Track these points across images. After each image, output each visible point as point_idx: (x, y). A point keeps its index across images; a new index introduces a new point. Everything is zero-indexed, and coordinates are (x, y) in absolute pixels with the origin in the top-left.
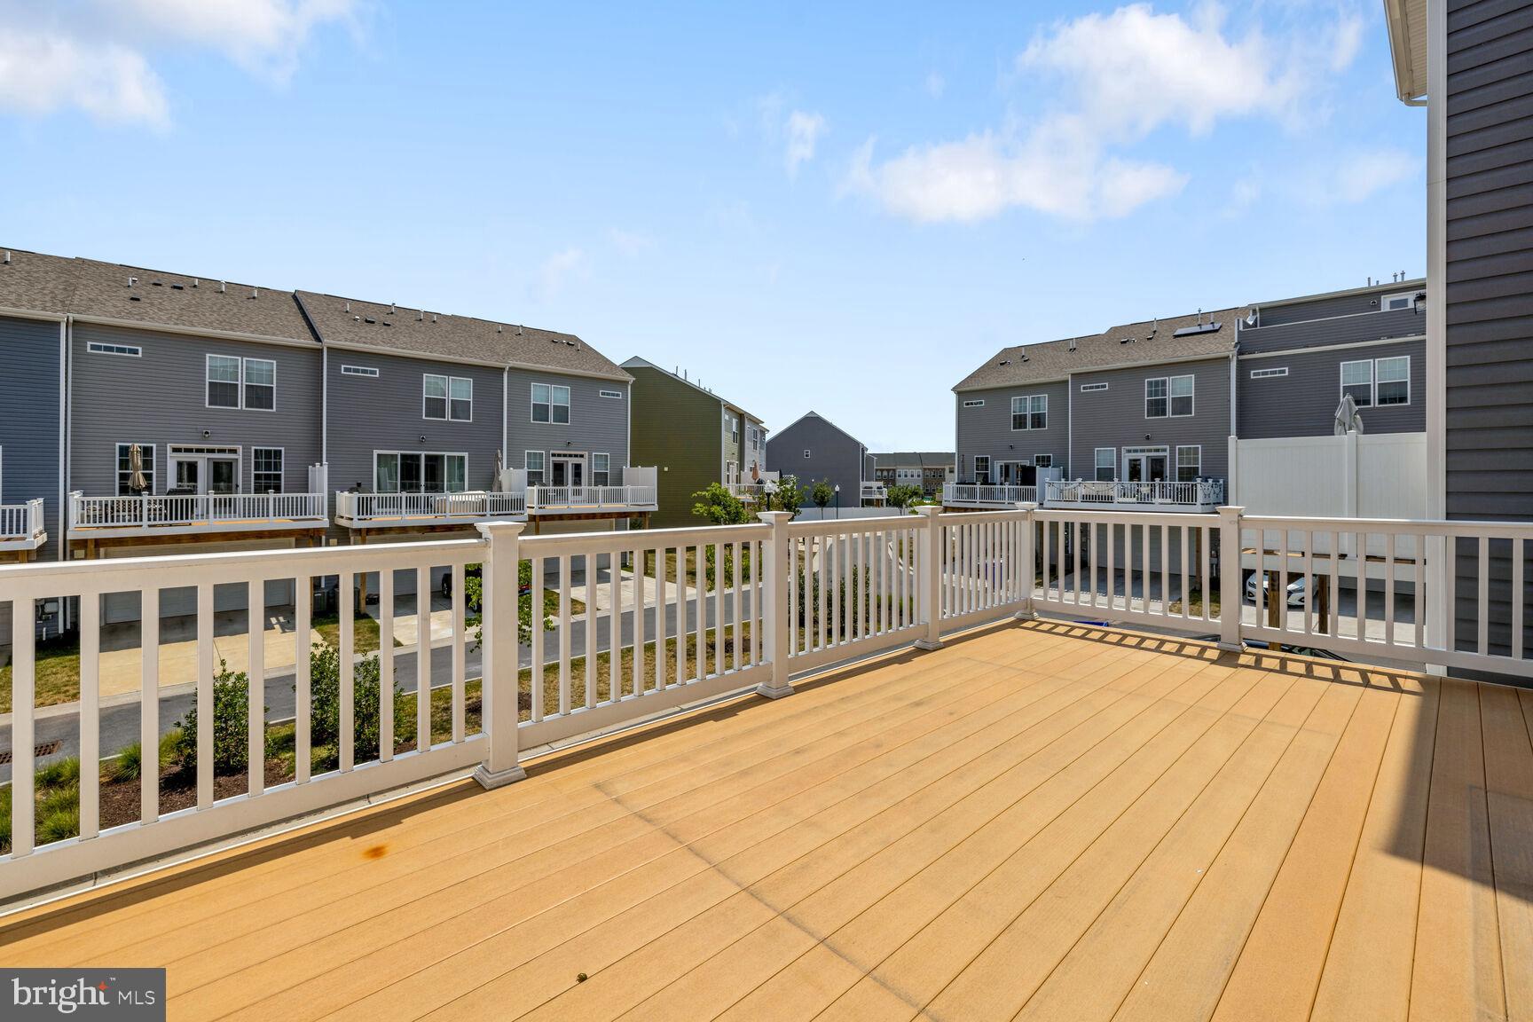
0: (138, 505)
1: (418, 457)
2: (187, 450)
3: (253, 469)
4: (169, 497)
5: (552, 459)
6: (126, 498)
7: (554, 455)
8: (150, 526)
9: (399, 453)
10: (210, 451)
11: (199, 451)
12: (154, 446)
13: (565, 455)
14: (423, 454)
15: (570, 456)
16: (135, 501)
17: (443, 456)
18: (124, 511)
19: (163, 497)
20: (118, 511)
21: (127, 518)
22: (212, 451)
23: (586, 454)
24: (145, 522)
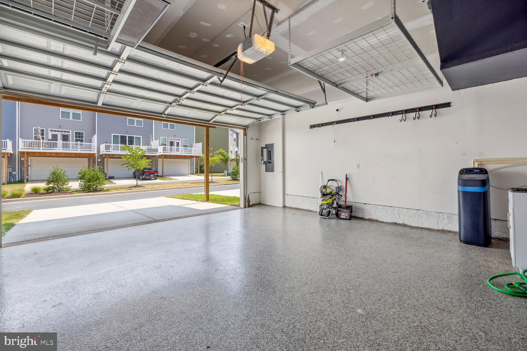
0: (39, 143)
1: (126, 136)
2: (54, 131)
3: (75, 137)
4: (48, 141)
5: (169, 140)
6: (36, 141)
7: (170, 139)
8: (43, 149)
9: (120, 135)
10: (61, 131)
11: (58, 131)
12: (45, 129)
13: (174, 139)
14: (127, 136)
15: (176, 140)
16: (38, 142)
17: (134, 137)
18: (35, 145)
19: (47, 141)
20: (33, 145)
21: (36, 147)
22: (62, 132)
23: (181, 139)
24: (41, 148)
